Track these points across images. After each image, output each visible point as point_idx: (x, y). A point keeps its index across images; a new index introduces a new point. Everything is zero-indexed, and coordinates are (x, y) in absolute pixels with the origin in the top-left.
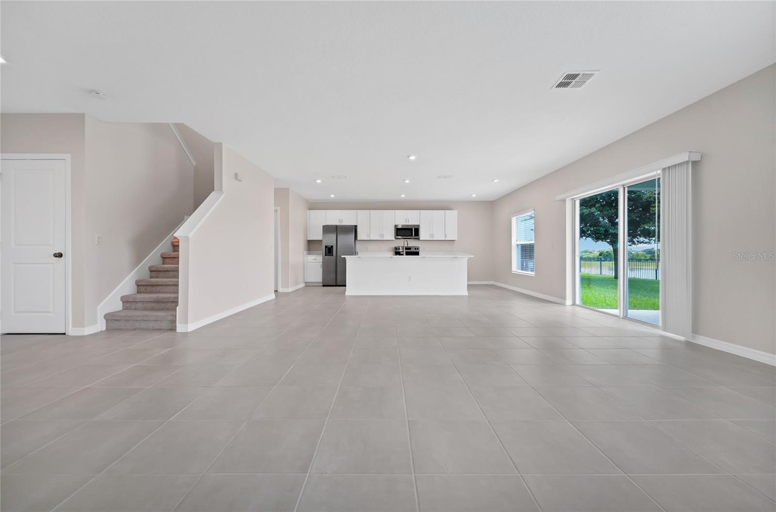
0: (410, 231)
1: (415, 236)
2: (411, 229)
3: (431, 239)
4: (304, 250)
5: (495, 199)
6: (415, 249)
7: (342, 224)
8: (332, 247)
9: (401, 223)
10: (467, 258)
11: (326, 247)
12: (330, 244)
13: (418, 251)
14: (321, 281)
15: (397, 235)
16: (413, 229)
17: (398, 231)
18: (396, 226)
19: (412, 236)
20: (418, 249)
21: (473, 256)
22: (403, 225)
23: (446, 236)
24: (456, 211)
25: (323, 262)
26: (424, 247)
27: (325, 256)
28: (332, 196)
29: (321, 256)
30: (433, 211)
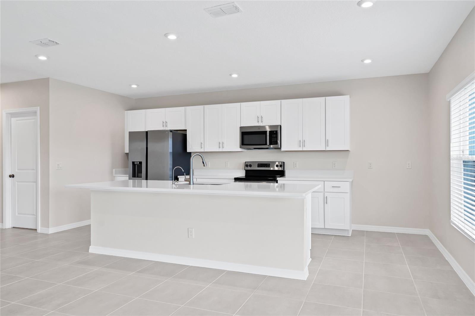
0: (263, 136)
1: (271, 144)
2: (265, 133)
3: (300, 149)
4: (113, 168)
6: (278, 166)
7: (166, 129)
8: (141, 163)
12: (137, 160)
13: (282, 169)
15: (243, 144)
16: (268, 132)
17: (245, 136)
18: (241, 128)
19: (266, 144)
20: (282, 166)
23: (327, 143)
24: (347, 98)
26: (294, 163)
27: (133, 177)
28: (134, 86)
29: (128, 176)
30: (304, 99)
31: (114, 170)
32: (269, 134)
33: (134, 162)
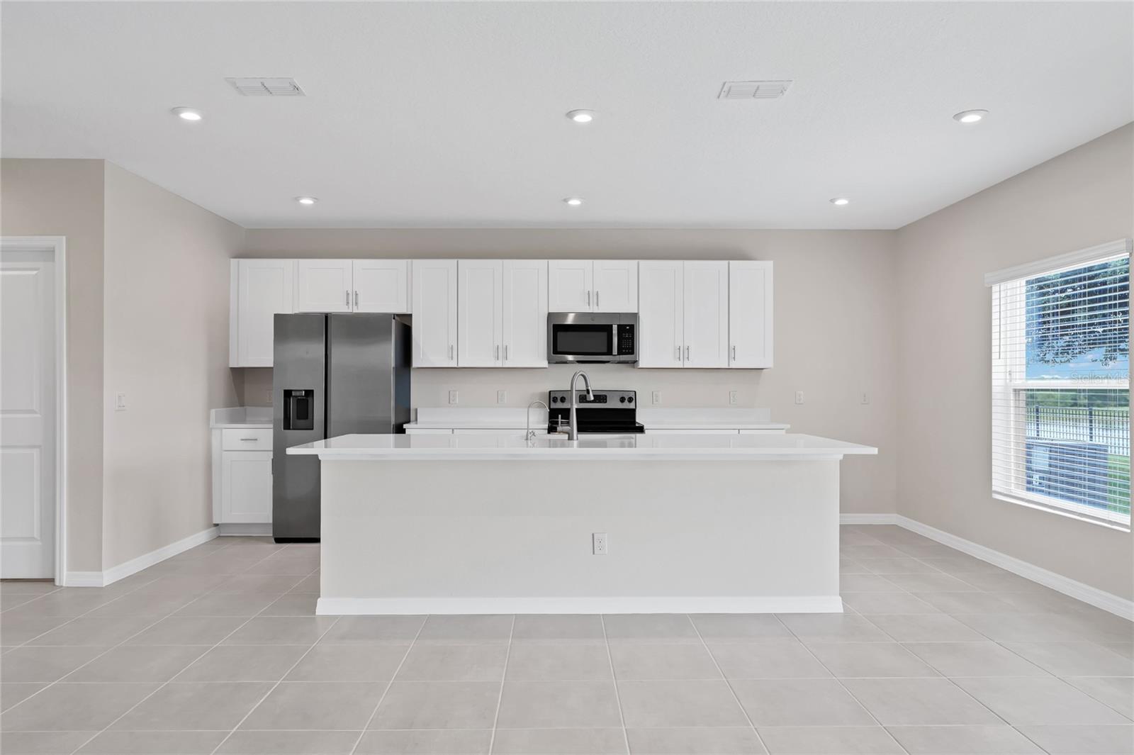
0: (604, 335)
1: (619, 353)
2: (608, 328)
3: (679, 365)
4: (210, 405)
5: (899, 227)
6: (622, 400)
7: (356, 311)
8: (309, 393)
9: (573, 308)
10: (841, 457)
11: (288, 394)
12: (299, 384)
13: (632, 406)
14: (271, 521)
15: (556, 352)
16: (615, 328)
17: (560, 334)
18: (550, 316)
19: (610, 352)
20: (630, 400)
21: (875, 451)
22: (579, 315)
23: (731, 352)
24: (768, 265)
25: (274, 451)
26: (654, 394)
27: (284, 429)
28: (307, 202)
29: (272, 426)
30: (688, 263)
31: (213, 411)
32: (616, 332)
33: (291, 391)
